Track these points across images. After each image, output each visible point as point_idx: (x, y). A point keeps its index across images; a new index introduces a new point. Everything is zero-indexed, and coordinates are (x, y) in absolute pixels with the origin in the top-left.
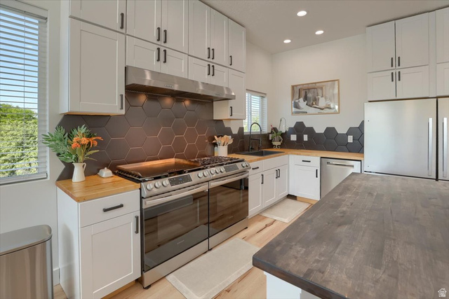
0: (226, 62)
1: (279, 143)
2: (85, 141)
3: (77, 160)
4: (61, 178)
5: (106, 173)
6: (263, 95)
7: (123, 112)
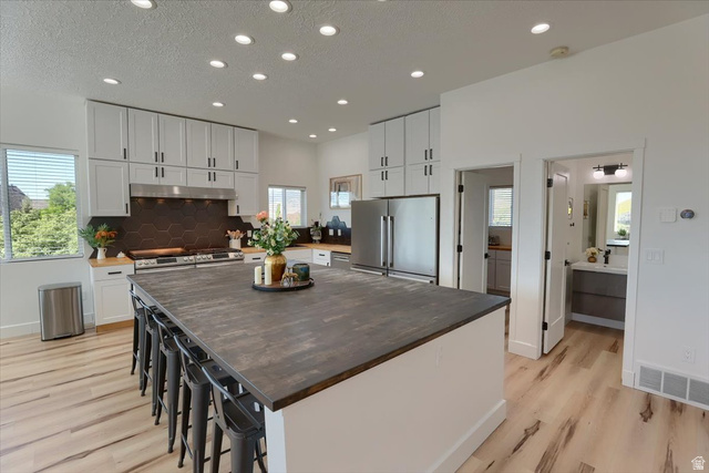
0: (231, 165)
1: (319, 238)
2: (103, 234)
3: (100, 246)
4: (91, 258)
5: (121, 255)
6: (303, 189)
7: (129, 215)
